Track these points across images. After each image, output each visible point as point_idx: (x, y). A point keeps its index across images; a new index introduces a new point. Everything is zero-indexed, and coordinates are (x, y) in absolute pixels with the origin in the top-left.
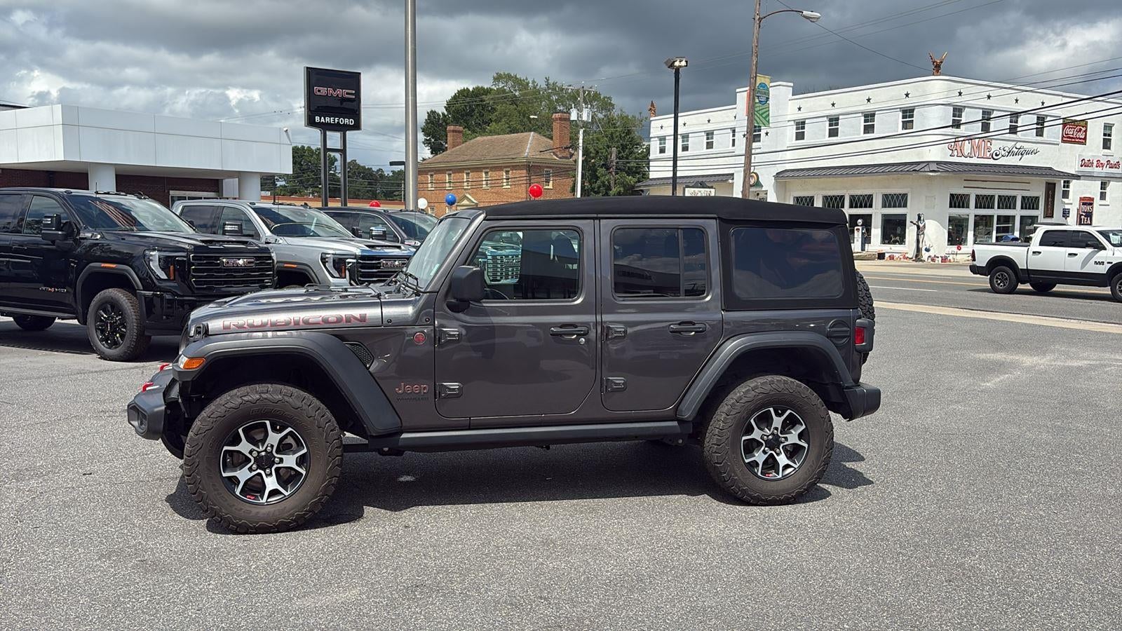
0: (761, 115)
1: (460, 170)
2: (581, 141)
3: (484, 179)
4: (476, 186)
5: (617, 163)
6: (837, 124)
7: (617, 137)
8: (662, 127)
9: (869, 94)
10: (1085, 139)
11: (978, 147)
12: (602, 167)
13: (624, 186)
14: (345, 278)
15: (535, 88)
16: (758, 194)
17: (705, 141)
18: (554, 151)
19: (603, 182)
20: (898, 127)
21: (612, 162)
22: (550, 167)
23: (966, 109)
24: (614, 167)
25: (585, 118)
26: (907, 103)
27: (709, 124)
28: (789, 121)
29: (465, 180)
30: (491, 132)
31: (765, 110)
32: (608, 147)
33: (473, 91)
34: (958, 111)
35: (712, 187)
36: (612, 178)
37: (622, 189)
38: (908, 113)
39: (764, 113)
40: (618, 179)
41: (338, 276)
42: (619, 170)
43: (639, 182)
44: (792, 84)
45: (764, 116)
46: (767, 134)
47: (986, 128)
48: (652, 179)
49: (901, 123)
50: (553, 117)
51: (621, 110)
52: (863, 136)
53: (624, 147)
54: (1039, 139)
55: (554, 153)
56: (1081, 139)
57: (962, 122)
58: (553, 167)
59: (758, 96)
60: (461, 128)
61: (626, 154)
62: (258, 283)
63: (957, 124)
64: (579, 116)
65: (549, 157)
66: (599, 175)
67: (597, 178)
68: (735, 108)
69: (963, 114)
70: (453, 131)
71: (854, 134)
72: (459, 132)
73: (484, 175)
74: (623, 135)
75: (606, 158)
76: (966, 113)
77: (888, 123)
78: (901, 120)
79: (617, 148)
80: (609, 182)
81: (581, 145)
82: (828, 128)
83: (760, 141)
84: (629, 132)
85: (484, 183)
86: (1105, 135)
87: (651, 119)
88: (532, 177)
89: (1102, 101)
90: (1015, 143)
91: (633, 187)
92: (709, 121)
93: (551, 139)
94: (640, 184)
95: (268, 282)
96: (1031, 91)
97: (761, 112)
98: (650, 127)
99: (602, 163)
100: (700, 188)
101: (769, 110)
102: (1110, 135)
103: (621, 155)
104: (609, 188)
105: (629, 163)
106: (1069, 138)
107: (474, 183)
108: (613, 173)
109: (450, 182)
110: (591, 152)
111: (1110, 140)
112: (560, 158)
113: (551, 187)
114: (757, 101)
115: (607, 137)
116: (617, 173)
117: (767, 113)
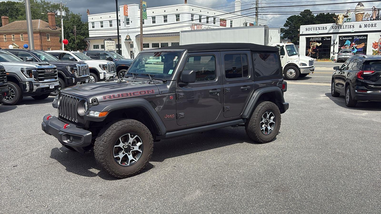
0: (144, 15)
1: (10, 34)
2: (62, 23)
3: (21, 37)
4: (18, 40)
5: (77, 31)
6: (155, 19)
7: (76, 22)
8: (92, 19)
9: (165, 9)
10: (226, 25)
11: (199, 27)
12: (71, 33)
13: (80, 40)
14: (32, 77)
15: (37, 3)
16: (130, 43)
17: (109, 24)
18: (50, 27)
19: (72, 38)
20: (175, 20)
21: (75, 31)
22: (49, 33)
23: (195, 15)
24: (76, 33)
25: (63, 15)
26: (177, 12)
27: (110, 18)
28: (139, 18)
29: (12, 38)
30: (20, 19)
31: (145, 14)
32: (73, 25)
33: (7, 3)
34: (192, 15)
35: (114, 40)
36: (75, 37)
37: (79, 41)
38: (178, 16)
39: (145, 15)
40: (78, 37)
41: (29, 77)
42: (77, 34)
43: (85, 38)
44: (138, 5)
45: (145, 16)
46: (131, 22)
47: (200, 21)
48: (90, 37)
49: (176, 19)
50: (48, 14)
51: (72, 12)
52: (163, 23)
53: (79, 26)
54: (214, 25)
55: (49, 28)
56: (225, 25)
57: (194, 19)
58: (50, 33)
59: (143, 9)
60: (8, 17)
61: (80, 28)
62: (2, 81)
63: (192, 20)
64: (61, 14)
65: (48, 29)
66: (70, 36)
67: (69, 37)
68: (120, 13)
69: (194, 16)
70: (4, 18)
71: (161, 23)
72: (7, 19)
73: (21, 36)
74: (78, 21)
75: (72, 30)
76: (195, 16)
77: (172, 19)
78: (175, 18)
79: (76, 26)
80: (74, 38)
81: (62, 25)
82: (152, 20)
83: (129, 24)
84: (80, 20)
85: (21, 39)
86: (231, 24)
87: (88, 15)
88: (42, 37)
89: (233, 14)
90: (208, 26)
91: (83, 40)
92: (110, 17)
93: (48, 22)
94: (86, 39)
95: (5, 81)
96: (213, 10)
97: (144, 14)
98: (88, 18)
99: (71, 31)
100: (109, 40)
101: (146, 14)
102: (232, 24)
103: (78, 28)
104: (74, 41)
105: (81, 31)
106: (222, 24)
107: (17, 39)
108: (75, 35)
109: (6, 39)
110: (66, 28)
111: (232, 25)
112: (52, 29)
113: (49, 40)
114: (143, 10)
115: (72, 22)
116: (77, 35)
117: (146, 15)
